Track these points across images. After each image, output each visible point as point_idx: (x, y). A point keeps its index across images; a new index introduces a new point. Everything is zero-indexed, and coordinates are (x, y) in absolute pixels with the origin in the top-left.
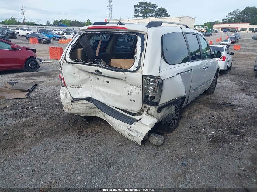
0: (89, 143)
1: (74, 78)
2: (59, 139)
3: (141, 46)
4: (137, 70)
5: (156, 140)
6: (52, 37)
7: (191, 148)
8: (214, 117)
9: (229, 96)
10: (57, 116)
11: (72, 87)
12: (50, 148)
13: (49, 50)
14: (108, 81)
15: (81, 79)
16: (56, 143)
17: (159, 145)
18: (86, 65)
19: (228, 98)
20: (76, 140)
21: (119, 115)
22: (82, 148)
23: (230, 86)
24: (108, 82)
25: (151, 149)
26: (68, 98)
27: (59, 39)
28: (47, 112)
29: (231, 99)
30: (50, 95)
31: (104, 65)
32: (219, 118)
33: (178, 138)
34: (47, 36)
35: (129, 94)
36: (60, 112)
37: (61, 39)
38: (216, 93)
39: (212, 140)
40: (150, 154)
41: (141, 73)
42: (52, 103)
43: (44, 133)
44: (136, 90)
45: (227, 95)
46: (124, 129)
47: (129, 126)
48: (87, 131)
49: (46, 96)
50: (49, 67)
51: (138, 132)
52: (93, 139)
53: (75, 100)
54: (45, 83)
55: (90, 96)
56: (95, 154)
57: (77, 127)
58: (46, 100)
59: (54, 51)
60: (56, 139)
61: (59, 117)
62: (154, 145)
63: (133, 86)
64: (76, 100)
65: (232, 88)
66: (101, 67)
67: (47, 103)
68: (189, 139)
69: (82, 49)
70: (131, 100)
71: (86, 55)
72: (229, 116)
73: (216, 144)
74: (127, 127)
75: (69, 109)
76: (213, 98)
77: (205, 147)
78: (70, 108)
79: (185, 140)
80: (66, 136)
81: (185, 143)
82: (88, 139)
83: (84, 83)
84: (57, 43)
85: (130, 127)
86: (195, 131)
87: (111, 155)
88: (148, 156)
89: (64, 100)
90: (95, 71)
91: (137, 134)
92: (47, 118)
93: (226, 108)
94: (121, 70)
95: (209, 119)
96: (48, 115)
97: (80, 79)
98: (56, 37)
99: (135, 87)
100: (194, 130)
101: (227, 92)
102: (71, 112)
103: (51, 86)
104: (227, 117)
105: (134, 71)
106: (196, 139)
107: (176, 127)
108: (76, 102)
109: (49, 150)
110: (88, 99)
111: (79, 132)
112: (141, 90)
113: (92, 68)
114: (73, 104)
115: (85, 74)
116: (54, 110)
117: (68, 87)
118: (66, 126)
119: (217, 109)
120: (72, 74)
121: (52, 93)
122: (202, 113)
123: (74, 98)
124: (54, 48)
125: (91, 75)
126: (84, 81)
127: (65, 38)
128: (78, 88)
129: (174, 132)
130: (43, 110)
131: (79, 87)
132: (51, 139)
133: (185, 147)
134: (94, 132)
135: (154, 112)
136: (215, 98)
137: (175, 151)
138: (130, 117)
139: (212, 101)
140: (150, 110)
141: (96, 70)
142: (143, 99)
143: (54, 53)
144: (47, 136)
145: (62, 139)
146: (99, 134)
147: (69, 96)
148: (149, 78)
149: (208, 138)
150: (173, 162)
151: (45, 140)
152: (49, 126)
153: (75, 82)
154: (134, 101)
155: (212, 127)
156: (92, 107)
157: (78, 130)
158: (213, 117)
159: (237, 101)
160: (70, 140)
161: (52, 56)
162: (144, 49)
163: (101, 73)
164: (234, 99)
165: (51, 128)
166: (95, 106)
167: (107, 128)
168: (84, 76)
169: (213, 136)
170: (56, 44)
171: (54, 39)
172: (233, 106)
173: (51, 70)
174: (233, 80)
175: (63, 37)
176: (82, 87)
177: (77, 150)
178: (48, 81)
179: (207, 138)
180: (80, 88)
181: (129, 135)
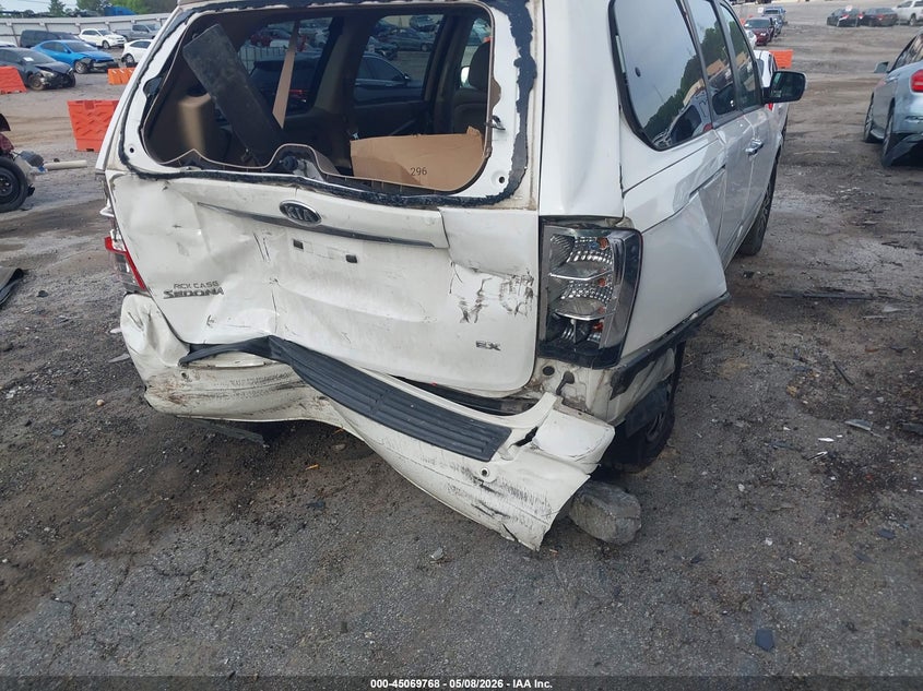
0: (290, 566)
1: (182, 246)
2: (139, 559)
3: (517, 63)
4: (507, 194)
5: (610, 520)
6: (76, 61)
7: (763, 536)
8: (806, 362)
9: (822, 256)
10: (125, 426)
11: (177, 295)
12: (98, 622)
13: (68, 114)
14: (352, 253)
15: (216, 249)
16: (128, 582)
17: (625, 541)
18: (235, 179)
19: (826, 266)
20: (226, 552)
21: (420, 414)
22: (259, 601)
23: (808, 214)
24: (352, 259)
25: (590, 563)
26: (162, 350)
27: (109, 65)
28: (73, 410)
29: (837, 270)
30: (86, 316)
31: (324, 176)
32: (823, 362)
33: (689, 485)
34: (58, 59)
35: (466, 316)
36: (136, 401)
37: (116, 66)
38: (771, 247)
39: (840, 480)
40: (590, 597)
41: (531, 208)
42: (98, 358)
43: (62, 531)
44: (507, 294)
45: (813, 252)
46: (452, 483)
47: (476, 466)
48: (274, 498)
49: (69, 326)
50: (74, 187)
51: (524, 497)
52: (305, 535)
53: (197, 355)
54: (63, 260)
55: (268, 332)
56: (328, 628)
57: (224, 478)
58: (70, 345)
59: (89, 119)
60: (126, 559)
61: (134, 431)
62: (600, 542)
63: (488, 276)
64: (203, 352)
65: (821, 221)
66: (311, 187)
67: (76, 358)
68: (741, 487)
69: (206, 98)
70: (478, 345)
71: (228, 128)
72: (860, 349)
73: (865, 500)
74: (467, 471)
75: (172, 399)
76: (769, 271)
77: (823, 521)
78: (178, 392)
79: (723, 495)
80: (174, 537)
81: (730, 514)
82: (280, 539)
83: (234, 271)
84: (102, 83)
85: (484, 473)
86: (752, 442)
87: (407, 626)
88: (584, 608)
89: (144, 357)
90: (283, 208)
91: (517, 502)
92: (78, 444)
93: (836, 315)
94: (423, 197)
95: (788, 375)
96: (80, 426)
97: (209, 249)
98: (93, 60)
99: (497, 281)
100: (744, 434)
101: (808, 241)
102: (185, 410)
103: (91, 273)
104: (853, 353)
105: (490, 201)
106: (769, 481)
107: (667, 432)
108: (205, 363)
109: (93, 633)
110: (262, 347)
111: (234, 508)
112: (530, 294)
113: (264, 193)
114: (189, 372)
115: (231, 225)
116: (109, 395)
117: (158, 292)
118: (169, 475)
119: (802, 322)
120: (169, 228)
121: (97, 305)
122: (752, 348)
123: (191, 344)
124: (90, 105)
125: (262, 230)
126: (230, 261)
127: (130, 60)
128: (207, 293)
129: (664, 454)
130: (58, 401)
131: (213, 290)
132: (103, 563)
133: (737, 536)
134: (308, 496)
135: (596, 394)
136: (774, 271)
137: (697, 560)
138: (476, 421)
139: (767, 286)
140: (572, 381)
141: (289, 205)
142: (543, 336)
143: (92, 127)
144: (79, 549)
145: (158, 554)
146: (334, 504)
147: (165, 336)
148: (572, 232)
149: (818, 472)
150: (710, 632)
151: (73, 571)
152: (90, 484)
153: (189, 266)
154: (494, 347)
155: (811, 411)
156: (283, 381)
157: (231, 496)
158: (801, 360)
159: (864, 277)
160: (194, 559)
161: (87, 136)
162: (535, 76)
163: (315, 217)
164: (848, 267)
165: (97, 495)
166: (296, 377)
167: (361, 469)
168: (229, 234)
169: (833, 461)
170: (99, 87)
171: (89, 69)
172: (858, 301)
173: (85, 199)
174: (808, 188)
175: (124, 59)
176: (224, 286)
177: (238, 615)
178: (75, 253)
179: (812, 473)
180: (214, 292)
181: (480, 506)
